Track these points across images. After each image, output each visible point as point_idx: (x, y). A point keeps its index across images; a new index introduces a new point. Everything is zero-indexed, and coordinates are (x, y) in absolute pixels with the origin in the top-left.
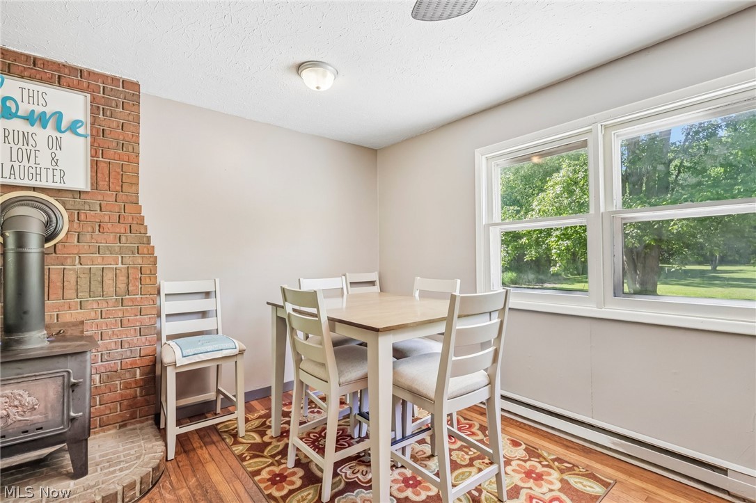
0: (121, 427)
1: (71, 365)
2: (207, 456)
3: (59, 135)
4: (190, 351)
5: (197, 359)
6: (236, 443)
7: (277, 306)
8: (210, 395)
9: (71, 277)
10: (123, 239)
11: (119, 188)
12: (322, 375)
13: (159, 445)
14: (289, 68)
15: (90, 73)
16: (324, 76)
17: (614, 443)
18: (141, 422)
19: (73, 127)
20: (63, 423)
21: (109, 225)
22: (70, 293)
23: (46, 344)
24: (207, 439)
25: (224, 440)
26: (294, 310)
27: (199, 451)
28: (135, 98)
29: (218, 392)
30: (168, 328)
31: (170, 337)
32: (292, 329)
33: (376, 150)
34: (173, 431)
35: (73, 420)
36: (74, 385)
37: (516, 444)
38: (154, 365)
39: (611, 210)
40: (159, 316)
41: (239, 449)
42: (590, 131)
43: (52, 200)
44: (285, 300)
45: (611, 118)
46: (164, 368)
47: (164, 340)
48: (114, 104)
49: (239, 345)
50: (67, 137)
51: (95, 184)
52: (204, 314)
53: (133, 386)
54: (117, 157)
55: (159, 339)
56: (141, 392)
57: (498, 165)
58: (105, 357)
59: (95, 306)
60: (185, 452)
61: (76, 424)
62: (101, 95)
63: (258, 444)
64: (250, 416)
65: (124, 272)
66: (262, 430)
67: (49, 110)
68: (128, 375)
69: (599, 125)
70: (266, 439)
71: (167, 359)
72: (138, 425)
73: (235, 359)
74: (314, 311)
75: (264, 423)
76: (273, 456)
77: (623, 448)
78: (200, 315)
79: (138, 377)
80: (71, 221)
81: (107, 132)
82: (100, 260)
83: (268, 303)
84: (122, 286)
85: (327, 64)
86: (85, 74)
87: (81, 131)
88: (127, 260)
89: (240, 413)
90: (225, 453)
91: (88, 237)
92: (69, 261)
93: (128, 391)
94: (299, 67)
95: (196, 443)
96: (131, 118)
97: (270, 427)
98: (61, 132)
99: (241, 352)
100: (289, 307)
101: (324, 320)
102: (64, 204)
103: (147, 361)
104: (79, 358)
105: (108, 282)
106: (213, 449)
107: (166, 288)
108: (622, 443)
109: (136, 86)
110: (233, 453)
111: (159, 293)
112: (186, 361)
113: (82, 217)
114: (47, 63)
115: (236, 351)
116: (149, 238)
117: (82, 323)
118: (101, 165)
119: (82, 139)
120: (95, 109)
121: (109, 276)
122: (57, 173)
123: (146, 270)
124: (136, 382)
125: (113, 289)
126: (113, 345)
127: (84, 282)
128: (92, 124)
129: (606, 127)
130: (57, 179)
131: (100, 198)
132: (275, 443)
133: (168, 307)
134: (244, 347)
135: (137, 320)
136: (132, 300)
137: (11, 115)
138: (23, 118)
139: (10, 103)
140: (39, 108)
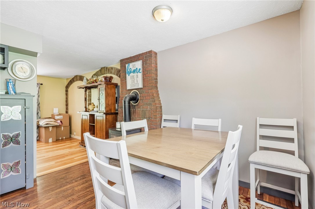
9: (141, 112)
10: (149, 101)
11: (148, 85)
21: (147, 97)
22: (140, 116)
28: (151, 55)
43: (137, 91)
48: (147, 60)
51: (143, 85)
54: (148, 76)
62: (144, 59)
65: (150, 111)
81: (146, 69)
82: (145, 107)
86: (142, 54)
88: (150, 108)
91: (143, 101)
92: (140, 107)
96: (150, 63)
109: (151, 51)
113: (142, 95)
118: (145, 79)
119: (141, 73)
120: (143, 64)
121: (147, 112)
122: (137, 84)
125: (148, 116)
128: (142, 68)
130: (138, 86)
131: (145, 89)
136: (151, 120)
137: (131, 72)
138: (132, 72)
139: (130, 70)
140: (134, 69)
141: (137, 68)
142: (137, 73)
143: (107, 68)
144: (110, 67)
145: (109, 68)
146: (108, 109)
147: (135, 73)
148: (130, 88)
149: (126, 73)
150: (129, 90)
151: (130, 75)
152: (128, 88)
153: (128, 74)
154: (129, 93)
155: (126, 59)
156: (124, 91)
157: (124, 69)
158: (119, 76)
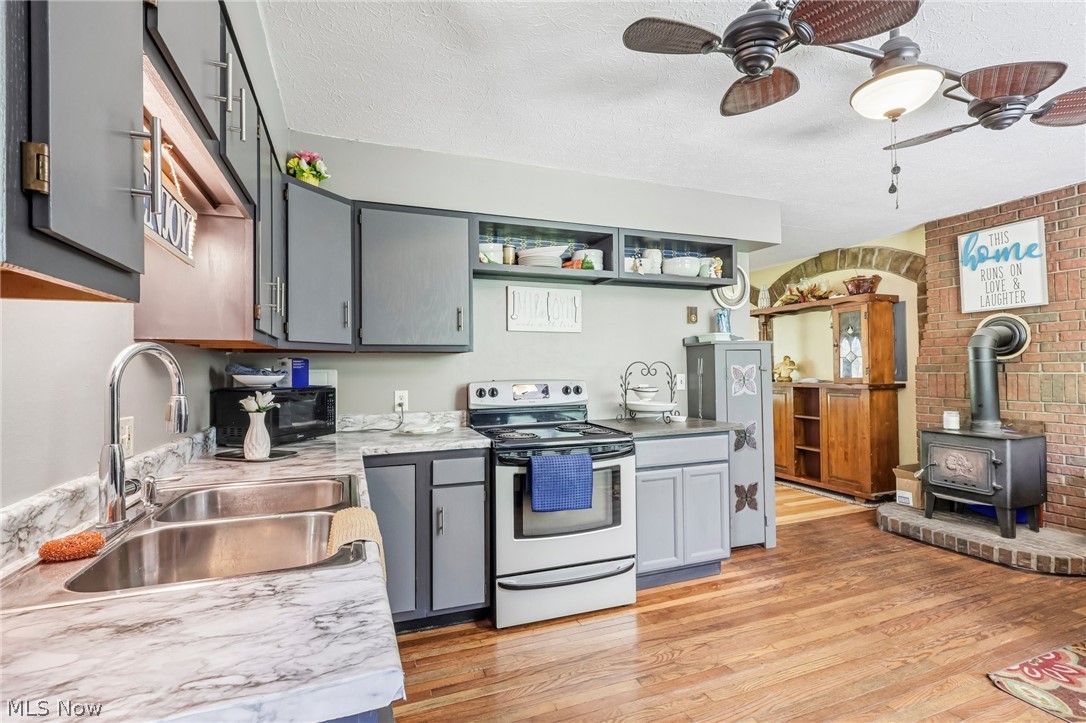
3: (1018, 262)
9: (1035, 382)
15: (1044, 196)
19: (1029, 252)
20: (988, 488)
21: (1069, 333)
22: (1034, 397)
23: (996, 432)
35: (995, 488)
36: (995, 463)
43: (1017, 317)
48: (1070, 213)
50: (1026, 261)
51: (1052, 298)
54: (1074, 265)
58: (1070, 460)
59: (1058, 410)
62: (1055, 211)
67: (1009, 245)
80: (1034, 334)
81: (1063, 243)
82: (1061, 367)
84: (1083, 392)
86: (1040, 199)
87: (1037, 252)
91: (1050, 346)
92: (1034, 367)
98: (1020, 259)
102: (1026, 319)
104: (1001, 443)
105: (1071, 388)
113: (1043, 329)
114: (1008, 205)
118: (1058, 278)
119: (1039, 259)
120: (1050, 227)
121: (1071, 382)
122: (1019, 294)
125: (1076, 395)
126: (1077, 451)
127: (1046, 387)
128: (1047, 241)
130: (1019, 299)
131: (1059, 308)
137: (983, 259)
138: (993, 258)
139: (983, 251)
140: (1001, 247)
141: (1017, 245)
142: (1017, 258)
143: (844, 252)
144: (859, 248)
145: (856, 250)
146: (876, 374)
147: (1006, 259)
148: (978, 309)
149: (960, 264)
150: (971, 314)
151: (980, 266)
152: (966, 309)
153: (969, 265)
154: (971, 324)
155: (957, 218)
156: (945, 317)
157: (946, 251)
158: (904, 271)
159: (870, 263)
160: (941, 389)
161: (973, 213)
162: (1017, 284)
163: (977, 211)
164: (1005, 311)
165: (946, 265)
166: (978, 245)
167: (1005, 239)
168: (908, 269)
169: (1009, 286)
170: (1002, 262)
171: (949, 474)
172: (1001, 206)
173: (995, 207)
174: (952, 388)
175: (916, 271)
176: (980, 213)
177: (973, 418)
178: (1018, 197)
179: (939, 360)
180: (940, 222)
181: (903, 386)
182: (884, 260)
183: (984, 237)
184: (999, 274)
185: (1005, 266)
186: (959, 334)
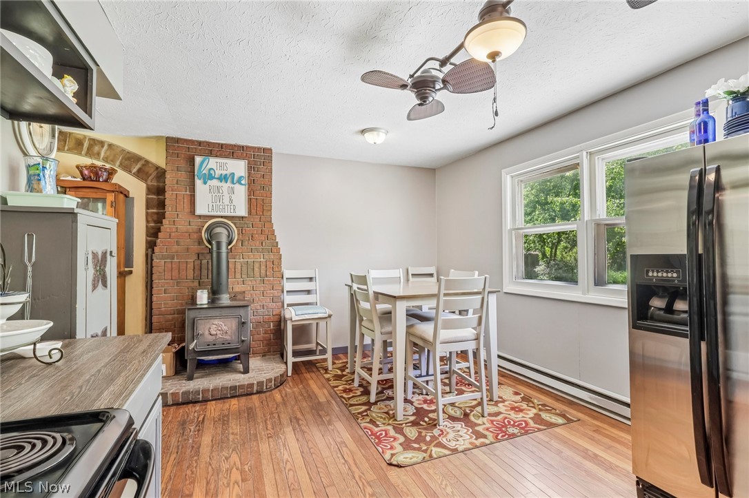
0: (263, 356)
1: (242, 312)
2: (309, 377)
3: (233, 186)
4: (300, 312)
5: (303, 317)
6: (326, 373)
7: (349, 286)
8: (312, 346)
9: (238, 266)
10: (264, 244)
11: (261, 213)
12: (371, 328)
13: (283, 367)
14: (357, 133)
15: (247, 147)
16: (378, 135)
17: (591, 398)
18: (274, 355)
19: (239, 182)
20: (238, 343)
21: (257, 235)
22: (238, 275)
23: (229, 302)
24: (310, 370)
25: (319, 371)
26: (358, 288)
27: (305, 375)
28: (270, 158)
29: (318, 344)
30: (288, 299)
31: (289, 305)
32: (357, 300)
33: (434, 170)
34: (291, 360)
35: (243, 341)
36: (244, 323)
37: (516, 394)
38: (280, 321)
39: (594, 218)
40: (283, 292)
41: (327, 376)
42: (578, 157)
43: (229, 222)
44: (352, 281)
45: (592, 147)
46: (285, 321)
47: (285, 306)
48: (259, 163)
49: (328, 312)
50: (237, 186)
51: (250, 212)
52: (309, 292)
53: (269, 332)
54: (260, 195)
55: (283, 306)
56: (274, 336)
57: (521, 181)
58: (255, 313)
59: (250, 283)
60: (297, 374)
61: (244, 344)
62: (253, 159)
63: (340, 375)
64: (336, 362)
65: (264, 263)
66: (343, 369)
67: (228, 172)
68: (266, 326)
69: (585, 153)
70: (344, 373)
71: (287, 316)
72: (272, 357)
73: (326, 320)
74: (365, 287)
75: (345, 366)
76: (347, 381)
77: (597, 401)
78: (307, 293)
79: (272, 327)
80: (238, 234)
81: (256, 180)
82: (252, 256)
83: (346, 285)
84: (263, 272)
85: (380, 129)
86: (245, 148)
87: (243, 182)
88: (266, 257)
89: (329, 356)
90: (319, 377)
91: (247, 243)
92: (238, 257)
93: (266, 335)
94: (363, 132)
95: (303, 369)
96: (267, 171)
97: (347, 368)
98: (233, 183)
99: (330, 316)
100: (355, 286)
101: (371, 293)
102: (235, 224)
103: (276, 318)
104: (245, 309)
105: (256, 269)
106: (313, 375)
107: (287, 274)
108: (596, 398)
109: (271, 150)
110: (324, 377)
111: (283, 278)
112: (297, 318)
113: (244, 232)
114: (228, 146)
115: (326, 315)
116: (277, 242)
117: (244, 292)
118: (253, 200)
119: (244, 186)
120: (250, 168)
121: (257, 265)
122: (232, 207)
123: (276, 263)
124: (270, 330)
125: (258, 274)
126: (259, 307)
127: (244, 269)
128: (248, 177)
129: (591, 154)
130: (232, 210)
131: (252, 220)
132: (349, 375)
133: (288, 286)
134: (331, 313)
135: (271, 293)
136: (269, 281)
137: (211, 177)
138: (218, 178)
139: (212, 172)
140: (224, 173)
141: (233, 175)
147: (226, 182)
148: (206, 213)
149: (196, 177)
150: (200, 216)
151: (209, 182)
152: (198, 212)
153: (202, 181)
154: (199, 224)
155: (192, 142)
156: (180, 216)
157: (183, 164)
158: (134, 170)
159: (99, 154)
160: (175, 273)
161: (204, 142)
162: (231, 201)
163: (207, 142)
164: (222, 217)
165: (183, 176)
166: (209, 167)
167: (225, 168)
168: (139, 171)
169: (226, 201)
170: (223, 184)
171: (210, 339)
172: (222, 145)
173: (219, 144)
174: (184, 272)
175: (147, 173)
176: (209, 144)
177: (215, 293)
178: (233, 142)
179: (174, 250)
180: (178, 140)
181: (131, 272)
182: (115, 156)
183: (213, 162)
184: (221, 191)
185: (225, 186)
186: (191, 231)
